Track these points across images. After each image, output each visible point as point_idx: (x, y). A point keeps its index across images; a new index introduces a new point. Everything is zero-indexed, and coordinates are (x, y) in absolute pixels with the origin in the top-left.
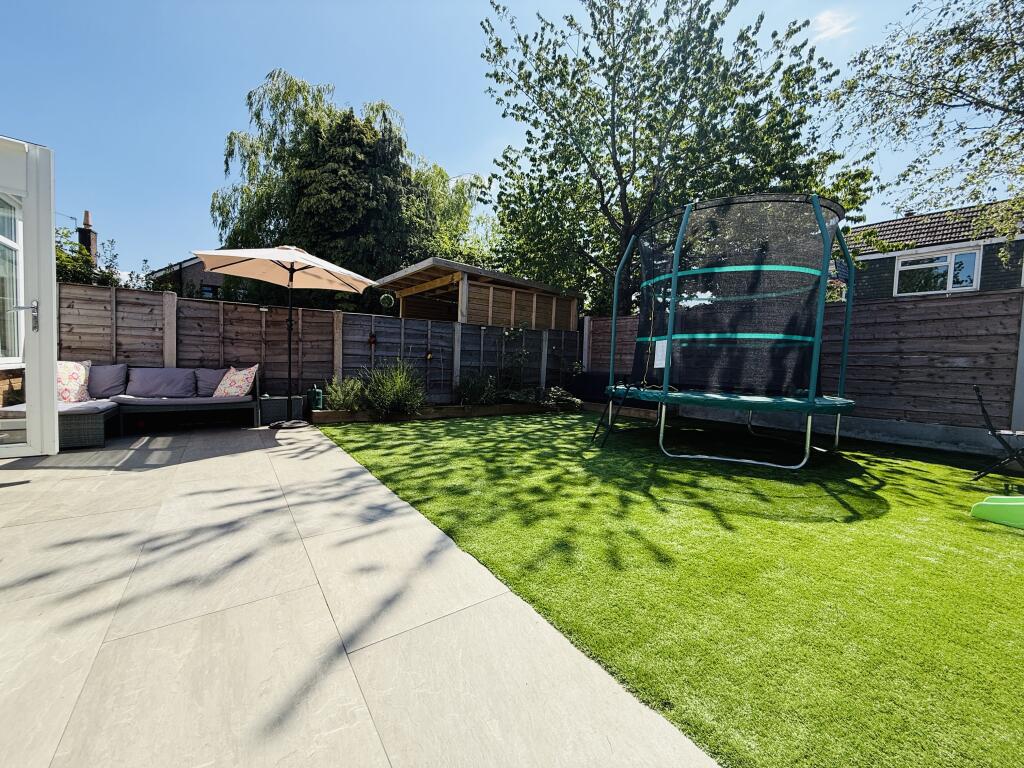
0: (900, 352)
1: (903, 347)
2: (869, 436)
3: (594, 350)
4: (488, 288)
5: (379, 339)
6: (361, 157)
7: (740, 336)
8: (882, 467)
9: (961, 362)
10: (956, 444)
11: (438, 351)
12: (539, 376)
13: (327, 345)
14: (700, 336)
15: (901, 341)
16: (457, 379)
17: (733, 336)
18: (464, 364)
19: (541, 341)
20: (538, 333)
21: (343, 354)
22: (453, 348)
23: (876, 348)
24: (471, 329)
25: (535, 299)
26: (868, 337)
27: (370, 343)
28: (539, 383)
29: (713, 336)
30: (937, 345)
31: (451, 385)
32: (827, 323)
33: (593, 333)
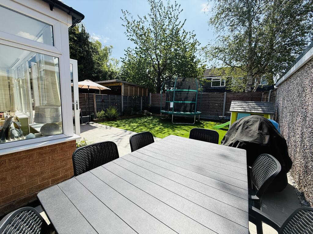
0: (209, 103)
1: (209, 102)
2: (204, 118)
3: (152, 101)
4: (128, 87)
5: (104, 101)
6: (76, 38)
7: (186, 102)
8: (205, 123)
9: (217, 105)
10: (216, 118)
11: (118, 103)
12: (140, 107)
13: (92, 103)
14: (179, 102)
15: (209, 101)
16: (122, 110)
17: (184, 102)
18: (125, 105)
19: (141, 99)
20: (140, 97)
21: (96, 105)
22: (121, 102)
23: (205, 102)
24: (125, 97)
25: (139, 89)
26: (204, 100)
27: (102, 101)
28: (140, 110)
29: (181, 102)
30: (214, 102)
31: (121, 111)
32: (198, 97)
33: (152, 97)
